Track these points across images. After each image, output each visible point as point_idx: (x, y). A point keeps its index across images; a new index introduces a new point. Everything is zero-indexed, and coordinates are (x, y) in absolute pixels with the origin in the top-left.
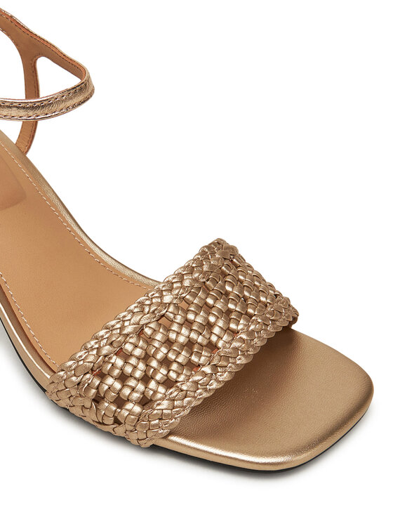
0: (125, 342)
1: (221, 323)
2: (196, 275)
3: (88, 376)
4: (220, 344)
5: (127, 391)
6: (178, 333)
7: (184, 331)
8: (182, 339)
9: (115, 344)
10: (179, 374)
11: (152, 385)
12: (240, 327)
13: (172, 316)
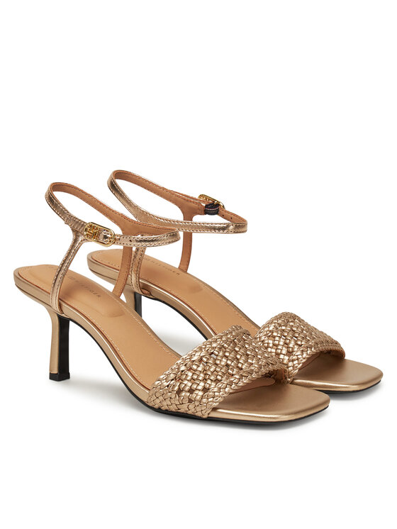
0: (193, 365)
1: (243, 358)
2: (229, 336)
3: (173, 382)
4: (243, 367)
5: (195, 386)
6: (221, 361)
7: (224, 360)
8: (223, 363)
9: (188, 366)
10: (222, 377)
11: (209, 382)
12: (254, 362)
13: (217, 353)
